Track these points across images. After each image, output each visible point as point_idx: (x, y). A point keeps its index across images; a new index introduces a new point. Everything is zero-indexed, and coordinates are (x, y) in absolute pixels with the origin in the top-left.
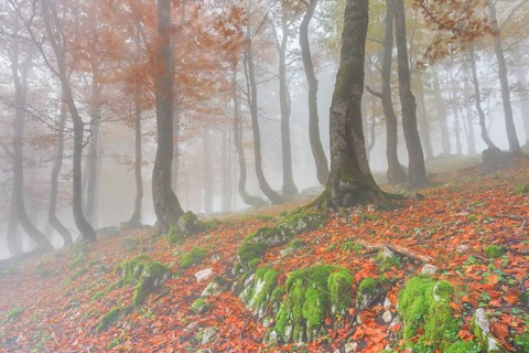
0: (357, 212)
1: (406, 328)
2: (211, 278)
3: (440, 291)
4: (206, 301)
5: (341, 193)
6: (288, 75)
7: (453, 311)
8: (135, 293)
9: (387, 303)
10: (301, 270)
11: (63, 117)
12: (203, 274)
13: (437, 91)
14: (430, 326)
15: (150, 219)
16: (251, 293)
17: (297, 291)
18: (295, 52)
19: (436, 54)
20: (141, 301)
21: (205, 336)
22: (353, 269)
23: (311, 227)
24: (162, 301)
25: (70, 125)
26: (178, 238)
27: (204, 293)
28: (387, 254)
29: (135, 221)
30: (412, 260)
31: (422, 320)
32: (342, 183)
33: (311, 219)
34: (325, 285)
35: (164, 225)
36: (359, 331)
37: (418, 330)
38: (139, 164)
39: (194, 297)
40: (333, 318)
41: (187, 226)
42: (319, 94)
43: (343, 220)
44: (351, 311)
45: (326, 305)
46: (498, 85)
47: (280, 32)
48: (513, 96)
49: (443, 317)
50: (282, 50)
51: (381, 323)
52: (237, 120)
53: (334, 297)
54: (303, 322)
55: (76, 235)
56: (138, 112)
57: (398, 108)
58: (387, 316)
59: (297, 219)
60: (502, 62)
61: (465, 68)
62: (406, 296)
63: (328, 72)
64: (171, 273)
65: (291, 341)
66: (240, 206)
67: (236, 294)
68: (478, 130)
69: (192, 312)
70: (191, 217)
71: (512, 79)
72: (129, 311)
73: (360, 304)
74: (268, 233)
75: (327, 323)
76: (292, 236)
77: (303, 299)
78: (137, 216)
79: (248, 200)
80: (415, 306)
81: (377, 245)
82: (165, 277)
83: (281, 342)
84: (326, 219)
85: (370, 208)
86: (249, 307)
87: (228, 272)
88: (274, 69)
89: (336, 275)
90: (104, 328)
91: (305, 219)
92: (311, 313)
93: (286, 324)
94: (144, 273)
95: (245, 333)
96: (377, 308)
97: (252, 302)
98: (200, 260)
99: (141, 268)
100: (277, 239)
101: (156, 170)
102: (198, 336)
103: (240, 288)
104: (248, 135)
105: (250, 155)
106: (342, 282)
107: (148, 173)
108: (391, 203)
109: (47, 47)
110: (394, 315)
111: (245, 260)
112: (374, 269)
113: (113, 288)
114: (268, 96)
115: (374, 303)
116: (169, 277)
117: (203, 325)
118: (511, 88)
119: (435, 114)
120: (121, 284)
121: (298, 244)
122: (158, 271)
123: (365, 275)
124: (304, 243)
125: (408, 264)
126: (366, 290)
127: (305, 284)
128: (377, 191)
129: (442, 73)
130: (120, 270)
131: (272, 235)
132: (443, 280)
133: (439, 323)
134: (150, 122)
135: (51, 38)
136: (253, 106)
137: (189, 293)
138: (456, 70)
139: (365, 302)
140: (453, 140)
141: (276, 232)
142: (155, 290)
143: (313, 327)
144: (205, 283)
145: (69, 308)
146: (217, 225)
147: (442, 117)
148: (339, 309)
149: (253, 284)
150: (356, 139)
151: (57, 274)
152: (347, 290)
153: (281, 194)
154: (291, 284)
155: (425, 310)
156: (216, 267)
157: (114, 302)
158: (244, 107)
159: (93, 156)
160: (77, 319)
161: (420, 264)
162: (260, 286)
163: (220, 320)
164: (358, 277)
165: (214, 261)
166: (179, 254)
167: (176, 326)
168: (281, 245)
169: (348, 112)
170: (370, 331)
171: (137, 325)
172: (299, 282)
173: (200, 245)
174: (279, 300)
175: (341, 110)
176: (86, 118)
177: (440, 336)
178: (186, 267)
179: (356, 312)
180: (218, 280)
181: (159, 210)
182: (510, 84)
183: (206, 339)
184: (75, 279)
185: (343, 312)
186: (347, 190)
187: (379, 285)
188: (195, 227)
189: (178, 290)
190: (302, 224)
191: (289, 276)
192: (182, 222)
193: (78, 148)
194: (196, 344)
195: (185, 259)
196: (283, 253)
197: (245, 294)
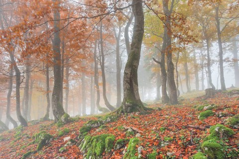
0: (131, 115)
2: (69, 140)
4: (65, 148)
7: (136, 148)
8: (38, 146)
9: (126, 148)
12: (67, 138)
15: (52, 117)
17: (94, 143)
20: (40, 149)
22: (117, 136)
23: (112, 121)
24: (48, 148)
26: (61, 125)
27: (65, 145)
28: (130, 130)
29: (46, 118)
31: (130, 152)
32: (126, 103)
33: (112, 117)
34: (104, 141)
35: (57, 119)
36: (113, 156)
41: (65, 119)
43: (125, 118)
44: (112, 150)
45: (103, 148)
53: (107, 146)
54: (95, 154)
55: (19, 124)
58: (124, 152)
59: (107, 117)
64: (54, 138)
67: (78, 146)
69: (59, 153)
70: (67, 116)
72: (35, 152)
73: (116, 148)
74: (93, 122)
75: (103, 154)
76: (103, 124)
77: (96, 146)
78: (47, 115)
81: (128, 127)
82: (51, 139)
84: (119, 117)
85: (137, 114)
86: (81, 150)
87: (77, 138)
91: (110, 118)
92: (98, 151)
93: (90, 155)
94: (42, 138)
97: (82, 148)
98: (67, 133)
100: (96, 125)
106: (110, 140)
108: (146, 112)
111: (82, 133)
112: (124, 136)
113: (30, 144)
115: (121, 148)
116: (53, 140)
117: (61, 156)
120: (34, 143)
121: (103, 127)
122: (48, 137)
123: (120, 138)
124: (106, 127)
126: (118, 143)
127: (97, 141)
128: (141, 106)
130: (34, 137)
131: (94, 123)
137: (60, 146)
139: (118, 147)
141: (96, 122)
142: (46, 145)
143: (98, 156)
144: (67, 141)
145: (11, 152)
148: (108, 149)
149: (83, 142)
150: (134, 84)
151: (8, 140)
152: (112, 143)
154: (93, 141)
156: (72, 136)
157: (30, 149)
160: (14, 156)
162: (85, 143)
163: (68, 155)
164: (117, 138)
165: (73, 134)
168: (97, 127)
169: (131, 73)
170: (116, 156)
171: (37, 157)
172: (95, 140)
173: (67, 128)
174: (89, 147)
175: (128, 71)
178: (61, 136)
179: (114, 151)
180: (71, 141)
181: (55, 113)
184: (16, 141)
185: (109, 150)
186: (129, 106)
187: (124, 141)
188: (69, 121)
189: (55, 145)
190: (109, 120)
192: (63, 118)
193: (18, 84)
195: (60, 133)
196: (97, 130)
197: (81, 145)
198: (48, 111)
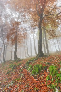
0: (42, 58)
1: (51, 72)
2: (22, 67)
3: (55, 67)
4: (22, 70)
5: (39, 55)
7: (57, 70)
8: (12, 69)
9: (47, 69)
10: (35, 65)
12: (21, 66)
13: (50, 43)
16: (28, 69)
19: (50, 39)
21: (22, 74)
23: (36, 60)
25: (3, 46)
28: (47, 63)
29: (11, 60)
30: (50, 63)
31: (53, 71)
34: (39, 67)
35: (15, 60)
38: (12, 52)
39: (20, 69)
40: (40, 72)
45: (39, 70)
46: (57, 43)
47: (30, 36)
48: (59, 44)
50: (31, 38)
51: (47, 72)
53: (40, 68)
54: (36, 72)
56: (12, 45)
57: (45, 45)
58: (47, 71)
59: (34, 59)
60: (57, 40)
62: (50, 68)
63: (37, 41)
64: (17, 66)
65: (34, 75)
66: (25, 58)
67: (26, 69)
68: (55, 48)
69: (20, 71)
70: (19, 59)
72: (11, 71)
77: (36, 69)
78: (11, 59)
79: (26, 57)
80: (52, 69)
81: (45, 62)
83: (33, 75)
84: (38, 59)
86: (28, 71)
87: (25, 66)
89: (40, 66)
90: (7, 74)
93: (34, 73)
95: (28, 74)
96: (46, 70)
97: (28, 70)
98: (21, 64)
99: (13, 65)
101: (14, 53)
102: (21, 75)
103: (26, 68)
104: (26, 48)
105: (26, 51)
106: (41, 66)
110: (48, 71)
111: (27, 64)
112: (45, 65)
114: (29, 44)
115: (45, 69)
120: (10, 68)
121: (34, 62)
122: (15, 66)
126: (44, 68)
127: (36, 67)
128: (44, 55)
129: (50, 41)
130: (9, 66)
132: (55, 65)
133: (55, 71)
134: (14, 46)
136: (27, 45)
138: (52, 41)
141: (31, 60)
142: (14, 69)
144: (21, 67)
145: (2, 71)
146: (22, 60)
148: (41, 70)
149: (28, 67)
152: (42, 68)
154: (34, 67)
156: (23, 65)
157: (9, 70)
158: (26, 45)
159: (6, 51)
160: (3, 73)
161: (51, 64)
162: (29, 68)
163: (24, 72)
164: (43, 66)
165: (23, 64)
166: (18, 64)
167: (18, 73)
168: (32, 62)
170: (45, 73)
171: (12, 73)
173: (21, 62)
177: (56, 73)
179: (43, 71)
180: (23, 67)
181: (15, 58)
183: (22, 75)
184: (3, 67)
187: (46, 67)
188: (20, 60)
189: (18, 68)
192: (18, 60)
193: (4, 49)
194: (21, 76)
196: (32, 63)
197: (27, 69)
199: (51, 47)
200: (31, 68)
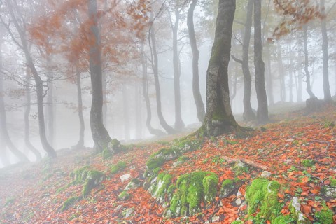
0: (222, 139)
1: (249, 208)
2: (130, 179)
3: (272, 187)
4: (127, 193)
5: (213, 127)
6: (179, 47)
7: (279, 198)
8: (83, 188)
9: (239, 194)
10: (186, 175)
11: (28, 77)
12: (125, 177)
13: (279, 59)
14: (264, 207)
15: (90, 143)
16: (155, 189)
17: (183, 187)
18: (184, 31)
19: (281, 32)
20: (87, 193)
21: (128, 213)
22: (219, 174)
23: (193, 148)
24: (100, 193)
25: (33, 82)
26: (108, 155)
27: (126, 188)
28: (240, 165)
29: (81, 145)
30: (256, 169)
31: (259, 203)
32: (213, 121)
33: (193, 143)
34: (201, 184)
35: (99, 148)
36: (221, 210)
37: (257, 209)
38: (81, 108)
39: (120, 191)
40: (205, 203)
41: (114, 148)
42: (200, 61)
43: (214, 144)
44: (216, 198)
45: (201, 195)
46: (321, 55)
47: (173, 16)
49: (273, 201)
50: (175, 29)
51: (234, 205)
52: (145, 79)
54: (187, 205)
55: (44, 153)
56: (78, 74)
57: (253, 70)
58: (238, 202)
59: (184, 144)
60: (325, 39)
61: (300, 43)
62: (250, 190)
63: (207, 46)
64: (105, 176)
65: (179, 216)
66: (147, 136)
67: (146, 189)
68: (304, 85)
69: (119, 200)
70: (116, 142)
71: (331, 51)
72: (80, 198)
73: (222, 194)
74: (166, 152)
75: (202, 205)
76: (181, 154)
77: (187, 192)
78: (82, 141)
79: (152, 131)
80: (256, 196)
81: (234, 160)
82: (101, 178)
83: (173, 217)
84: (203, 143)
85: (231, 137)
86: (154, 196)
87: (141, 176)
88: (170, 43)
89: (208, 178)
90: (65, 209)
91: (189, 144)
92: (192, 199)
93: (177, 206)
94: (88, 177)
95: (151, 211)
96: (233, 197)
97: (156, 193)
98: (122, 169)
100: (171, 156)
101: (92, 112)
102: (123, 213)
103: (148, 185)
104: (152, 89)
105: (153, 103)
106: (212, 182)
107: (87, 114)
108: (245, 133)
109: (13, 28)
110: (243, 201)
111: (151, 169)
112: (232, 174)
113: (69, 185)
114: (165, 63)
115: (231, 194)
116: (104, 179)
117: (126, 207)
118: (330, 56)
119: (277, 75)
120: (74, 183)
121: (184, 159)
122: (97, 176)
123: (226, 178)
124: (188, 159)
125: (253, 171)
126: (226, 187)
127: (188, 183)
128: (235, 125)
129: (284, 46)
130: (73, 175)
131: (168, 154)
132: (274, 181)
133: (270, 205)
134: (86, 80)
135: (15, 21)
136: (155, 69)
137: (117, 188)
138: (293, 45)
139: (225, 193)
140: (288, 93)
141: (171, 151)
142: (95, 187)
143: (193, 208)
144: (126, 182)
145: (43, 197)
146: (133, 148)
147: (282, 77)
148: (209, 197)
149: (156, 183)
150: (224, 92)
151: (34, 178)
152: (215, 187)
153: (174, 128)
154: (180, 183)
155: (262, 198)
156: (133, 173)
157: (70, 193)
158: (149, 70)
159: (50, 103)
160: (49, 204)
162: (161, 184)
163: (136, 204)
164: (221, 179)
165: (132, 169)
166: (109, 165)
167: (110, 207)
168: (174, 159)
169: (219, 74)
170: (227, 210)
171: (86, 206)
172: (185, 181)
173: (123, 159)
174: (173, 192)
175: (214, 72)
176: (44, 78)
177: (270, 213)
178: (114, 173)
179: (220, 199)
180: (136, 182)
181: (96, 137)
182: (329, 54)
183: (128, 215)
184: (45, 180)
185: (211, 199)
186: (217, 125)
187: (234, 183)
188: (119, 148)
189: (109, 187)
190: (187, 147)
191: (179, 178)
192: (110, 146)
193: (40, 98)
194: (122, 217)
195: (113, 168)
196: (175, 164)
197: (151, 188)
198: (82, 134)
199: (287, 78)
200: (167, 185)
